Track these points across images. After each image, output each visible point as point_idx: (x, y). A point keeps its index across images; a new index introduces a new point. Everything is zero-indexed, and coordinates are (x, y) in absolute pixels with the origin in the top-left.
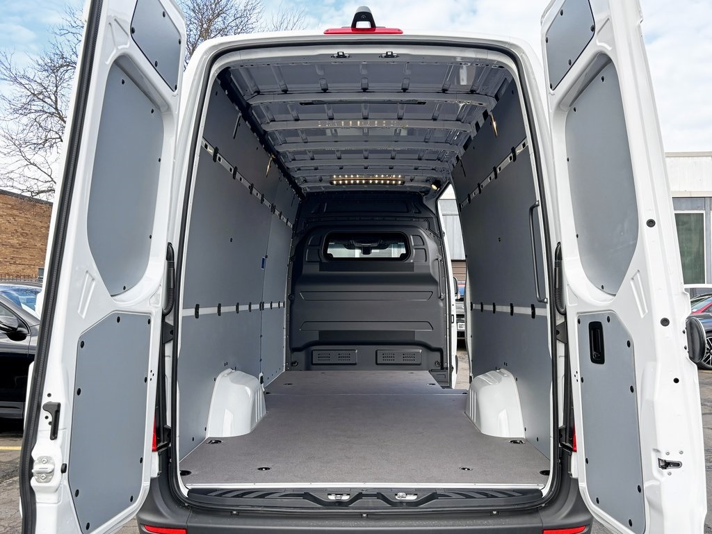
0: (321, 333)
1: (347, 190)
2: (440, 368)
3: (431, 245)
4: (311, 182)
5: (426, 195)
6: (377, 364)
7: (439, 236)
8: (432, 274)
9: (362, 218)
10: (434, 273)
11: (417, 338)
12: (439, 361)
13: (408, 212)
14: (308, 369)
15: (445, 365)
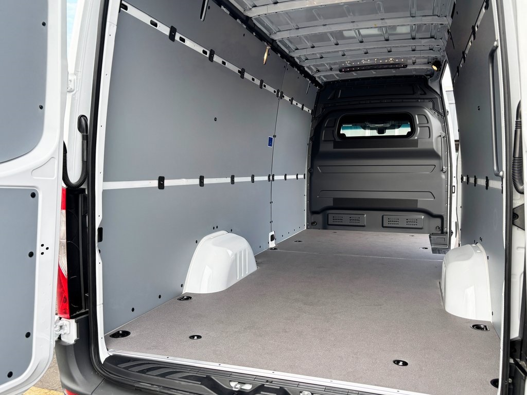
0: (335, 200)
1: (359, 77)
2: (440, 232)
3: (435, 123)
4: (323, 71)
5: (431, 77)
6: (383, 227)
7: (443, 115)
8: (435, 149)
9: (372, 102)
10: (437, 149)
11: (420, 206)
12: (440, 226)
13: (413, 94)
14: (325, 228)
15: (445, 230)
